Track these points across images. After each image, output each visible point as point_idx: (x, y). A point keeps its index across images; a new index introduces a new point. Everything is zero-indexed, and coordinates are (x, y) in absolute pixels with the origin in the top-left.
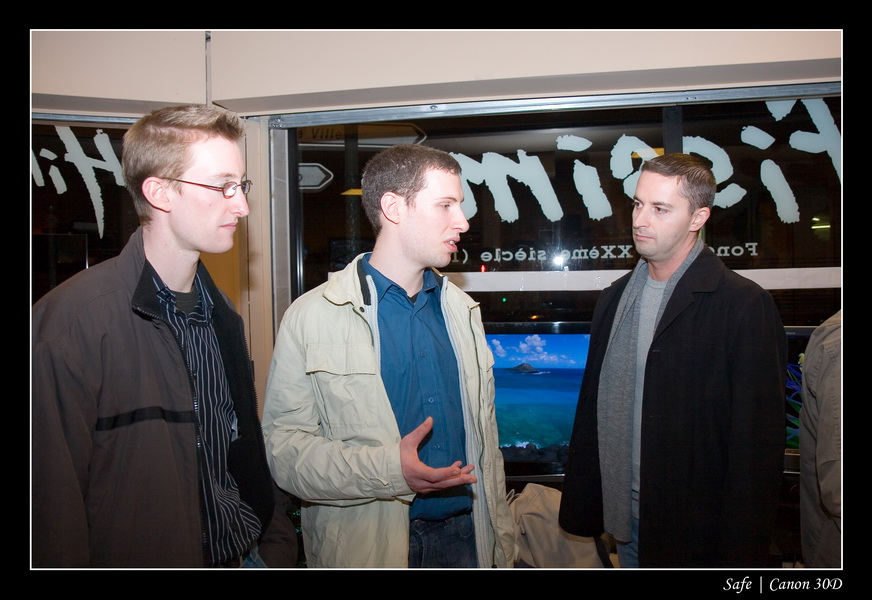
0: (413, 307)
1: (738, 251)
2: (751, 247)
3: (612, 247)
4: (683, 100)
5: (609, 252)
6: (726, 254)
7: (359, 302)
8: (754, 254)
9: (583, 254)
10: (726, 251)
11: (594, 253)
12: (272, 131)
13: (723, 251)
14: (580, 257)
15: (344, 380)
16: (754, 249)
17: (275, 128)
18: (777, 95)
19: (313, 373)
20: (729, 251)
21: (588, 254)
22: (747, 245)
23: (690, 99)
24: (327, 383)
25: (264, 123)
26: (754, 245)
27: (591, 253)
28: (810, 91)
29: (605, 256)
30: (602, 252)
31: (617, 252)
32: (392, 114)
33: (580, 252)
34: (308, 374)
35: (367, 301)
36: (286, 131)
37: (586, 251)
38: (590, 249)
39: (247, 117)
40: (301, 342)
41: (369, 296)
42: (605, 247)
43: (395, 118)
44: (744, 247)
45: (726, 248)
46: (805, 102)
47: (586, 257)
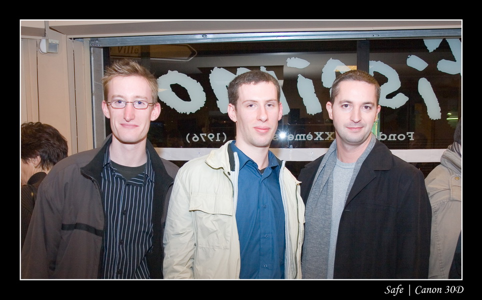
0: (261, 176)
1: (401, 137)
2: (410, 135)
3: (321, 133)
4: (370, 36)
5: (319, 136)
6: (394, 139)
7: (227, 168)
8: (412, 139)
9: (302, 137)
10: (394, 137)
11: (310, 137)
12: (92, 49)
13: (392, 137)
14: (300, 139)
15: (212, 217)
16: (412, 136)
17: (95, 47)
18: (431, 35)
19: (194, 211)
20: (396, 137)
21: (305, 137)
22: (408, 133)
23: (375, 36)
24: (201, 218)
25: (87, 43)
26: (412, 133)
27: (307, 137)
28: (452, 33)
29: (317, 139)
30: (315, 136)
31: (324, 136)
32: (176, 40)
33: (300, 136)
34: (190, 211)
35: (233, 169)
36: (102, 49)
37: (304, 135)
38: (307, 134)
39: (74, 39)
40: (188, 190)
41: (234, 165)
42: (317, 133)
43: (178, 42)
44: (405, 134)
45: (394, 135)
46: (448, 40)
47: (304, 139)
